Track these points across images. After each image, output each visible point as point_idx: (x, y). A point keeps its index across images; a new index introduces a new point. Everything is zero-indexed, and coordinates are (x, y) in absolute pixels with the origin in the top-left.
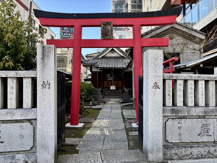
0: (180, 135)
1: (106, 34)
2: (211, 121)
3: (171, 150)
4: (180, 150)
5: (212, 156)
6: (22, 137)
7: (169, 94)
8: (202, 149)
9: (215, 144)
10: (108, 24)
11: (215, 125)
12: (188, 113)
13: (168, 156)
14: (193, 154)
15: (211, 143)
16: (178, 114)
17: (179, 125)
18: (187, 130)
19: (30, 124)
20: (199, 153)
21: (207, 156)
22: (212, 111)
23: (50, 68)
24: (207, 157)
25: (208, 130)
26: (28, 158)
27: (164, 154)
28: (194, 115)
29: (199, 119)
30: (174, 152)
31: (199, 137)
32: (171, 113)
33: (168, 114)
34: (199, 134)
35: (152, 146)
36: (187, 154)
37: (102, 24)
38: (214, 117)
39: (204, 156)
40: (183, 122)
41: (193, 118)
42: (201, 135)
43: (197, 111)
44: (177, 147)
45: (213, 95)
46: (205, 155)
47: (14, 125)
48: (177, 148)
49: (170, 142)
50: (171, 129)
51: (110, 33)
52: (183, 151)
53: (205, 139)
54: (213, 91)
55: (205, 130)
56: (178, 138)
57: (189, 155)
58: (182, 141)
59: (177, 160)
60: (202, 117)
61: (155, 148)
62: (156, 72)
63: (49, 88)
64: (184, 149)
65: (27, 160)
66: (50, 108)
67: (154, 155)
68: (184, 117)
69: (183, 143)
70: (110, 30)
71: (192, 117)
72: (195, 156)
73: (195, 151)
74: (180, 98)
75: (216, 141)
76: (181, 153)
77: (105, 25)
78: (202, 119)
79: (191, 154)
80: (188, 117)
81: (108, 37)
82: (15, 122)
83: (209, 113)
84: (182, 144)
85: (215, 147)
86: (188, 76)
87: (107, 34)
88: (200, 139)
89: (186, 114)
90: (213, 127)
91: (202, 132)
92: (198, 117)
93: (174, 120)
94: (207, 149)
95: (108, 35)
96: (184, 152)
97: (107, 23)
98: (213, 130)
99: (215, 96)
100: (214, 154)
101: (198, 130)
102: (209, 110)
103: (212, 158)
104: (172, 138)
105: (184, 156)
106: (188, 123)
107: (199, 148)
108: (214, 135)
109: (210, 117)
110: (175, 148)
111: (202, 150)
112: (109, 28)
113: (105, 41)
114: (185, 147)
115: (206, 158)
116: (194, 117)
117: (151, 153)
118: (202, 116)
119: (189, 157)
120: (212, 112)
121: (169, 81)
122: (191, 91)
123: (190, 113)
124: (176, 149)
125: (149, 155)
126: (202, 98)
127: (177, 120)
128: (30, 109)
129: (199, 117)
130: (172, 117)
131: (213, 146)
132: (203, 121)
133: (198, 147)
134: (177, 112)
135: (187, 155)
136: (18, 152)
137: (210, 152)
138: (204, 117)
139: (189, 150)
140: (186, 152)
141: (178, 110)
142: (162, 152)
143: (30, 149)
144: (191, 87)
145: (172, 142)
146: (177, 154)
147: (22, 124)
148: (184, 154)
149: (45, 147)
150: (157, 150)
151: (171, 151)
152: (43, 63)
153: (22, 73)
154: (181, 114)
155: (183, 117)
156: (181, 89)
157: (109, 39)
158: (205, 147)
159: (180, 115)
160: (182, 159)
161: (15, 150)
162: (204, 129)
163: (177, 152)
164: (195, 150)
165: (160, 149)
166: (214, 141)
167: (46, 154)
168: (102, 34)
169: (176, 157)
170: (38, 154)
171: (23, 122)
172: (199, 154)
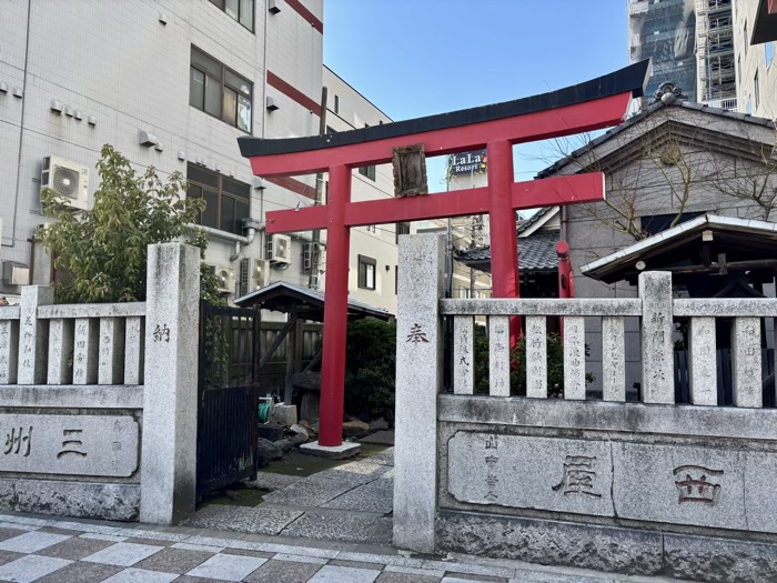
0: (491, 481)
1: (410, 182)
2: (602, 447)
3: (457, 522)
4: (488, 528)
5: (602, 564)
6: (117, 446)
7: (464, 359)
8: (562, 535)
9: (621, 526)
10: (412, 151)
11: (616, 463)
12: (518, 417)
13: (449, 538)
14: (531, 546)
15: (603, 521)
16: (487, 419)
17: (489, 452)
18: (514, 468)
19: (132, 419)
20: (552, 545)
21: (581, 561)
22: (608, 417)
23: (170, 297)
24: (581, 564)
25: (591, 476)
26: (124, 493)
27: (439, 532)
28: (539, 424)
29: (556, 440)
30: (467, 529)
31: (558, 495)
32: (466, 415)
33: (456, 418)
34: (555, 485)
35: (404, 504)
36: (509, 543)
37: (396, 154)
38: (616, 436)
39: (569, 558)
40: (500, 444)
41: (537, 435)
42: (564, 489)
43: (550, 413)
44: (480, 517)
45: (615, 365)
46: (577, 556)
47: (105, 420)
48: (479, 520)
49: (460, 500)
50: (464, 461)
51: (419, 179)
52: (496, 532)
53: (578, 504)
54: (615, 351)
55: (578, 475)
56: (486, 490)
57: (518, 547)
58: (497, 501)
59: (478, 555)
60: (570, 432)
61: (411, 512)
62: (417, 296)
63: (167, 340)
64: (499, 525)
65: (122, 497)
66: (169, 386)
67: (411, 530)
68: (509, 431)
69: (501, 506)
70: (419, 169)
71: (535, 432)
72: (538, 555)
73: (539, 537)
74: (500, 369)
75: (621, 516)
76: (491, 536)
77: (405, 156)
78: (568, 440)
79: (526, 544)
80: (520, 431)
81: (415, 191)
82: (108, 414)
83: (595, 423)
84: (499, 510)
85: (612, 536)
86: (524, 304)
87: (412, 180)
88: (559, 503)
89: (512, 419)
90: (610, 468)
91: (568, 481)
92: (555, 433)
93: (474, 436)
94: (583, 539)
95: (413, 185)
96: (499, 534)
97: (408, 149)
98: (607, 480)
99: (623, 369)
100: (610, 559)
101: (552, 472)
102: (594, 412)
103: (601, 570)
104: (465, 488)
105: (500, 547)
106: (517, 449)
107: (551, 528)
108: (615, 497)
109: (600, 435)
110: (472, 520)
111: (564, 539)
112: (415, 162)
113: (406, 201)
114: (504, 521)
115: (578, 566)
116: (542, 431)
117: (401, 524)
118: (571, 430)
119: (517, 553)
120: (605, 418)
121: (463, 320)
122: (536, 350)
123: (527, 418)
124: (476, 523)
125: (395, 527)
126: (576, 372)
127: (482, 435)
128: (134, 386)
129: (561, 433)
130: (468, 427)
131: (606, 532)
132: (573, 447)
133: (550, 526)
134: (483, 412)
135: (510, 546)
136: (111, 479)
137: (595, 551)
138: (578, 434)
139: (517, 533)
140: (509, 537)
141: (486, 406)
142: (431, 525)
143: (130, 474)
144: (535, 337)
145: (465, 499)
146: (477, 538)
147: (119, 418)
148: (499, 539)
149: (157, 474)
150: (418, 516)
151: (457, 527)
152: (157, 283)
153: (124, 308)
154: (496, 418)
155: (505, 429)
156: (501, 342)
157: (418, 195)
158: (575, 532)
159: (492, 421)
160: (494, 556)
161: (105, 474)
162: (577, 472)
163: (477, 530)
164: (537, 534)
165: (427, 516)
166: (612, 514)
167: (157, 489)
168: (396, 183)
169: (474, 545)
170: (143, 488)
171: (122, 415)
172: (553, 548)
